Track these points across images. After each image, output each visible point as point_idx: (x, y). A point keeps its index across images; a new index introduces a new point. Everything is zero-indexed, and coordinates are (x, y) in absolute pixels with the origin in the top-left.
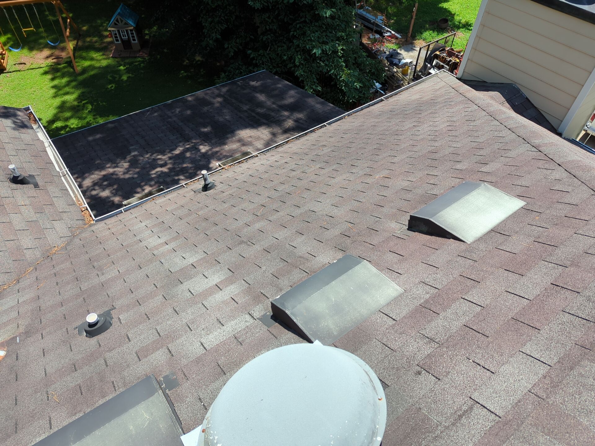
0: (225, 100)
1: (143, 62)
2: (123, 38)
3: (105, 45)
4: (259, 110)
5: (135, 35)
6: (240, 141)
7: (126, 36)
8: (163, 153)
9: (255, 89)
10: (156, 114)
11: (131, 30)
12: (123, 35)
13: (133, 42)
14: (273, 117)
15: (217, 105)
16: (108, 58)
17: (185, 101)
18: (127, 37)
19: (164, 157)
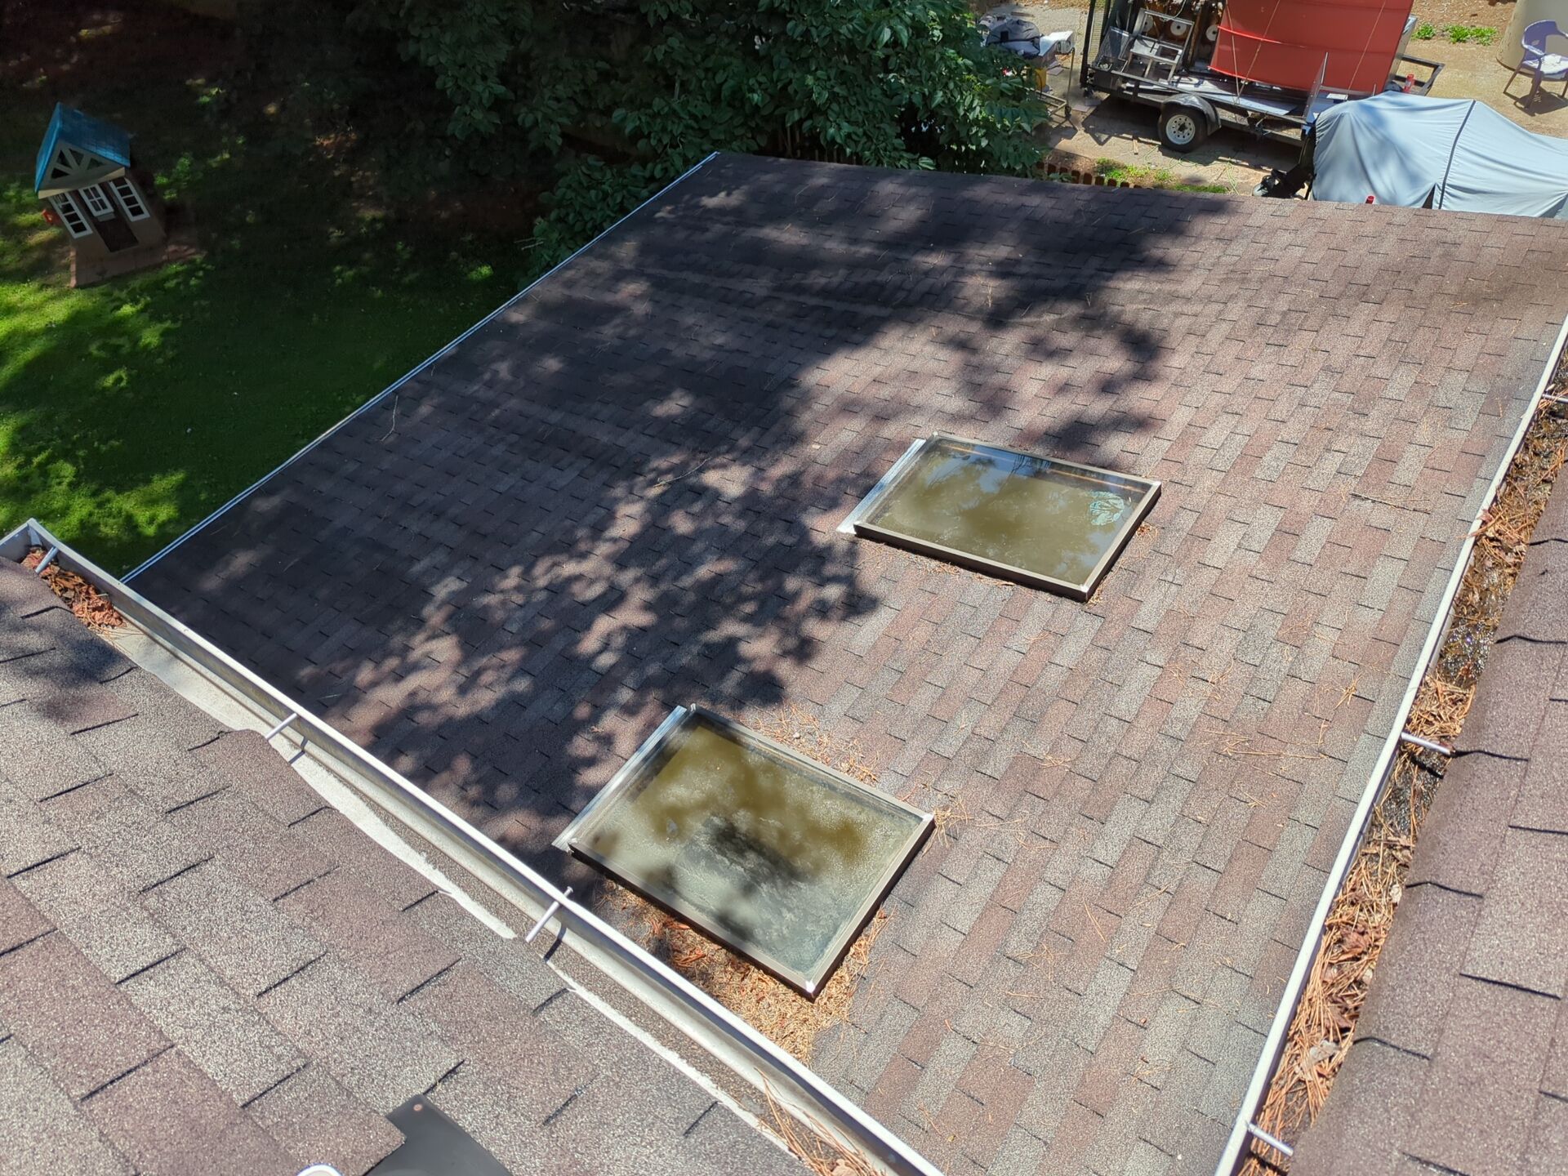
0: (658, 284)
1: (190, 273)
2: (95, 213)
3: (35, 255)
4: (818, 279)
5: (135, 194)
6: (849, 407)
7: (105, 207)
8: (569, 548)
9: (738, 216)
10: (425, 410)
11: (119, 181)
12: (94, 203)
13: (133, 219)
14: (900, 288)
15: (641, 309)
16: (67, 293)
17: (509, 330)
18: (110, 209)
19: (586, 567)
